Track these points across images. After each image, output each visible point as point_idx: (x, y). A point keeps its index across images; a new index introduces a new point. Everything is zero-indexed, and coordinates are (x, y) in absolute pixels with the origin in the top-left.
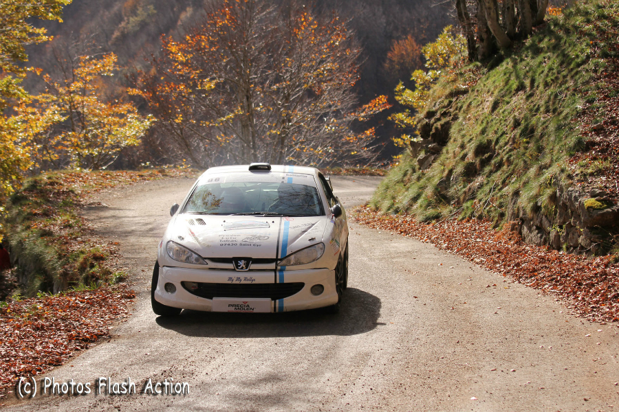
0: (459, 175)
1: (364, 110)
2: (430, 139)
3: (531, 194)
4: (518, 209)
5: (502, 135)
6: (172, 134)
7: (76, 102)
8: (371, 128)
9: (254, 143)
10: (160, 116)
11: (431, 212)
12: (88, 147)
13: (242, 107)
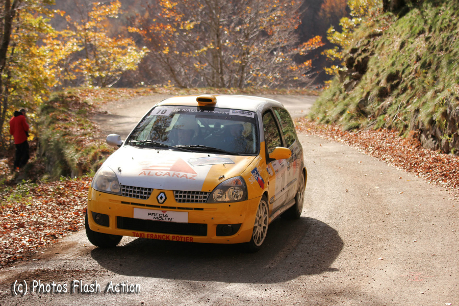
0: (374, 96)
1: (304, 47)
2: (353, 68)
3: (428, 111)
4: (418, 122)
5: (407, 67)
6: (160, 61)
7: (89, 37)
8: (309, 59)
9: (222, 70)
10: (152, 48)
11: (353, 123)
12: (99, 70)
13: (213, 43)
